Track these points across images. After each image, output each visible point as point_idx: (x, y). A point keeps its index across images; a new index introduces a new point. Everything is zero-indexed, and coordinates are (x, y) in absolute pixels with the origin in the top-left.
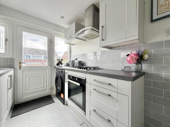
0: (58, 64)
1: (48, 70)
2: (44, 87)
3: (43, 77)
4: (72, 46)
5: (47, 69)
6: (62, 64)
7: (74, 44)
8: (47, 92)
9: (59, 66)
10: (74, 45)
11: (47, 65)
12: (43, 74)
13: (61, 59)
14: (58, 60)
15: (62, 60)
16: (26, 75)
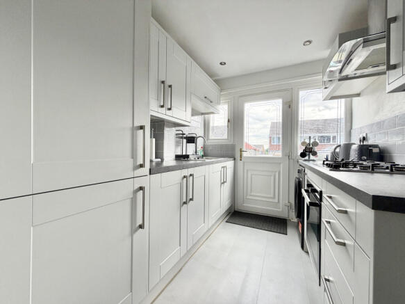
0: (303, 155)
1: (281, 165)
2: (274, 198)
3: (272, 178)
4: (355, 99)
5: (280, 163)
6: (315, 154)
7: (358, 92)
8: (281, 210)
9: (307, 158)
10: (358, 95)
11: (281, 156)
12: (272, 172)
13: (312, 141)
14: (303, 143)
15: (315, 144)
16: (247, 171)
